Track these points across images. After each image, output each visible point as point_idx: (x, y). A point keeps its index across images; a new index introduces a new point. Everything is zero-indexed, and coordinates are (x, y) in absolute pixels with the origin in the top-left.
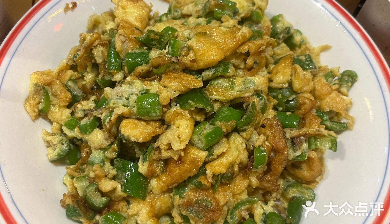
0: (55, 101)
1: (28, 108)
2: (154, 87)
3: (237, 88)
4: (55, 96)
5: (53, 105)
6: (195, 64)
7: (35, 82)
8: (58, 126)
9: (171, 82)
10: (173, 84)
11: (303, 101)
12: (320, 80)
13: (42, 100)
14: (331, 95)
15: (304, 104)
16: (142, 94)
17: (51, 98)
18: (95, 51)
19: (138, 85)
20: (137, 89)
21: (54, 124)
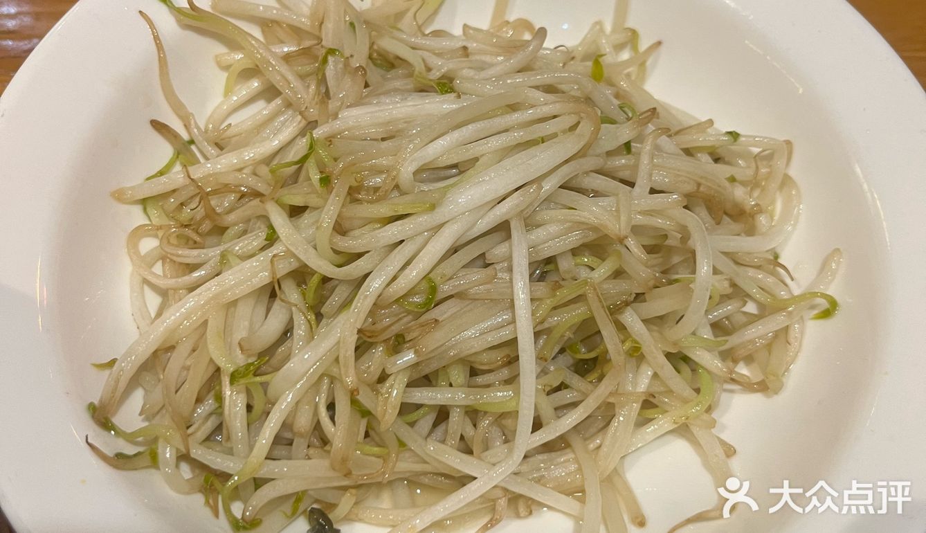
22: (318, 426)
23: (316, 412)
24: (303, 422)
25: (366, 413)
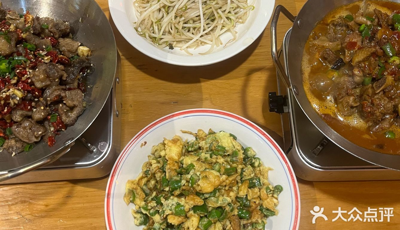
0: (137, 196)
1: (126, 200)
2: (182, 201)
3: (220, 203)
4: (138, 194)
5: (137, 198)
6: (201, 191)
7: (129, 188)
8: (138, 207)
9: (190, 201)
10: (190, 202)
11: (252, 205)
12: (263, 191)
13: (132, 197)
14: (268, 200)
15: (252, 206)
16: (177, 205)
17: (136, 195)
18: (156, 175)
19: (176, 200)
20: (175, 202)
21: (137, 206)
22: (169, 31)
23: (169, 28)
24: (167, 30)
25: (177, 28)
